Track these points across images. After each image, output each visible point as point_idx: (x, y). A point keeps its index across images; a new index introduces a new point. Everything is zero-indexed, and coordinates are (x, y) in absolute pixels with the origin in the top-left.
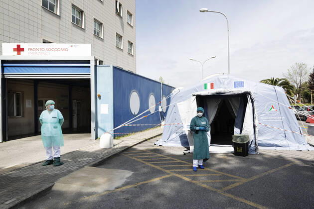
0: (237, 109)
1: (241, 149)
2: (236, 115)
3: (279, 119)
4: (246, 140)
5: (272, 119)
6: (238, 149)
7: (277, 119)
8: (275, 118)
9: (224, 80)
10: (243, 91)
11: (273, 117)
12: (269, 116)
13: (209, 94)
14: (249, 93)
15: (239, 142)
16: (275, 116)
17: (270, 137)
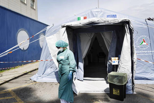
0: (110, 44)
1: (119, 91)
2: (109, 51)
3: (150, 53)
4: (125, 81)
5: (143, 53)
6: (114, 90)
7: (147, 53)
8: (146, 52)
9: (96, 13)
10: (120, 21)
11: (144, 50)
12: (141, 50)
13: (81, 25)
14: (128, 22)
15: (116, 83)
16: (146, 50)
17: (141, 71)
